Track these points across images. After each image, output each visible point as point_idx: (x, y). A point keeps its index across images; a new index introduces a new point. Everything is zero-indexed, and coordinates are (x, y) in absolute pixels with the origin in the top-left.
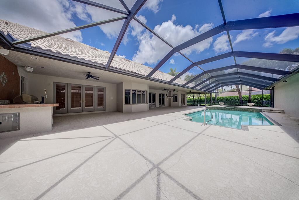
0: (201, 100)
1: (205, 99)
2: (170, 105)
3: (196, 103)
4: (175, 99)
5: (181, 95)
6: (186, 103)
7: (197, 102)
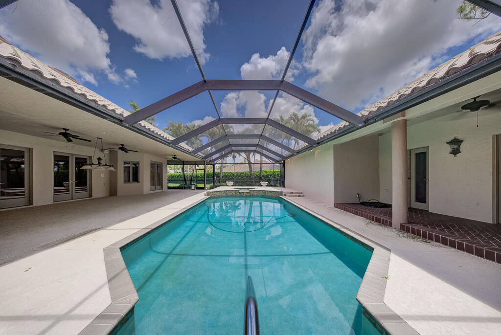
0: (199, 177)
1: (204, 175)
2: (113, 192)
3: (188, 183)
4: (133, 174)
5: (152, 165)
6: (166, 184)
7: (191, 180)
